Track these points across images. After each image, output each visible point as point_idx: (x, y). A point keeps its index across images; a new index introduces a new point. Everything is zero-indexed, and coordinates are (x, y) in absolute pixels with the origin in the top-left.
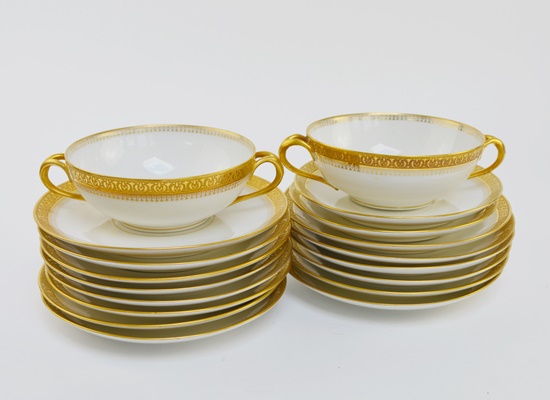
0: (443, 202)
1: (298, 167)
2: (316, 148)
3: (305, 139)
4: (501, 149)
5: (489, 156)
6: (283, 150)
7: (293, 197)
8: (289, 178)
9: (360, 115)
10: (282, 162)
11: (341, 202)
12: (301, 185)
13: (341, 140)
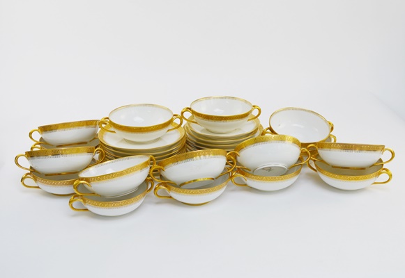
0: (240, 129)
1: (187, 118)
2: (194, 112)
3: (190, 109)
4: (260, 111)
5: (255, 113)
6: (182, 113)
7: (186, 129)
8: (185, 122)
9: (209, 98)
10: (182, 118)
11: (202, 131)
12: (189, 125)
13: (203, 111)
